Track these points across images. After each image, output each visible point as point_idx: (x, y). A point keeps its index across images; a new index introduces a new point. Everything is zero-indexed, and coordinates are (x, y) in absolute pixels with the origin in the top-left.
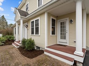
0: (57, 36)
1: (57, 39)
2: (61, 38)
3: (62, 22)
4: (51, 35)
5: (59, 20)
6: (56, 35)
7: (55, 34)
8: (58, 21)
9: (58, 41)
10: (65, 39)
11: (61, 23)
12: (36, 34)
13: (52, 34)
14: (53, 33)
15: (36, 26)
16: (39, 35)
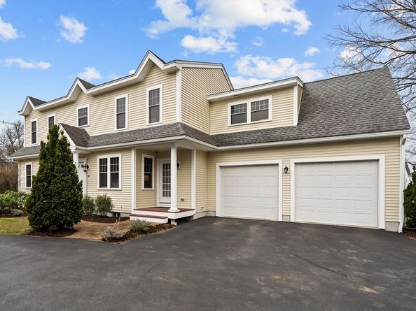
0: (155, 191)
1: (155, 196)
2: (164, 196)
3: (165, 163)
4: (143, 188)
5: (161, 160)
6: (153, 188)
7: (151, 187)
8: (158, 160)
9: (158, 202)
10: (170, 196)
11: (164, 165)
12: (111, 186)
13: (145, 187)
14: (148, 184)
15: (111, 170)
16: (120, 188)
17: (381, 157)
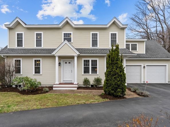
17: (167, 65)
